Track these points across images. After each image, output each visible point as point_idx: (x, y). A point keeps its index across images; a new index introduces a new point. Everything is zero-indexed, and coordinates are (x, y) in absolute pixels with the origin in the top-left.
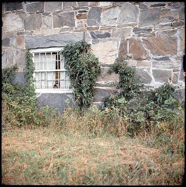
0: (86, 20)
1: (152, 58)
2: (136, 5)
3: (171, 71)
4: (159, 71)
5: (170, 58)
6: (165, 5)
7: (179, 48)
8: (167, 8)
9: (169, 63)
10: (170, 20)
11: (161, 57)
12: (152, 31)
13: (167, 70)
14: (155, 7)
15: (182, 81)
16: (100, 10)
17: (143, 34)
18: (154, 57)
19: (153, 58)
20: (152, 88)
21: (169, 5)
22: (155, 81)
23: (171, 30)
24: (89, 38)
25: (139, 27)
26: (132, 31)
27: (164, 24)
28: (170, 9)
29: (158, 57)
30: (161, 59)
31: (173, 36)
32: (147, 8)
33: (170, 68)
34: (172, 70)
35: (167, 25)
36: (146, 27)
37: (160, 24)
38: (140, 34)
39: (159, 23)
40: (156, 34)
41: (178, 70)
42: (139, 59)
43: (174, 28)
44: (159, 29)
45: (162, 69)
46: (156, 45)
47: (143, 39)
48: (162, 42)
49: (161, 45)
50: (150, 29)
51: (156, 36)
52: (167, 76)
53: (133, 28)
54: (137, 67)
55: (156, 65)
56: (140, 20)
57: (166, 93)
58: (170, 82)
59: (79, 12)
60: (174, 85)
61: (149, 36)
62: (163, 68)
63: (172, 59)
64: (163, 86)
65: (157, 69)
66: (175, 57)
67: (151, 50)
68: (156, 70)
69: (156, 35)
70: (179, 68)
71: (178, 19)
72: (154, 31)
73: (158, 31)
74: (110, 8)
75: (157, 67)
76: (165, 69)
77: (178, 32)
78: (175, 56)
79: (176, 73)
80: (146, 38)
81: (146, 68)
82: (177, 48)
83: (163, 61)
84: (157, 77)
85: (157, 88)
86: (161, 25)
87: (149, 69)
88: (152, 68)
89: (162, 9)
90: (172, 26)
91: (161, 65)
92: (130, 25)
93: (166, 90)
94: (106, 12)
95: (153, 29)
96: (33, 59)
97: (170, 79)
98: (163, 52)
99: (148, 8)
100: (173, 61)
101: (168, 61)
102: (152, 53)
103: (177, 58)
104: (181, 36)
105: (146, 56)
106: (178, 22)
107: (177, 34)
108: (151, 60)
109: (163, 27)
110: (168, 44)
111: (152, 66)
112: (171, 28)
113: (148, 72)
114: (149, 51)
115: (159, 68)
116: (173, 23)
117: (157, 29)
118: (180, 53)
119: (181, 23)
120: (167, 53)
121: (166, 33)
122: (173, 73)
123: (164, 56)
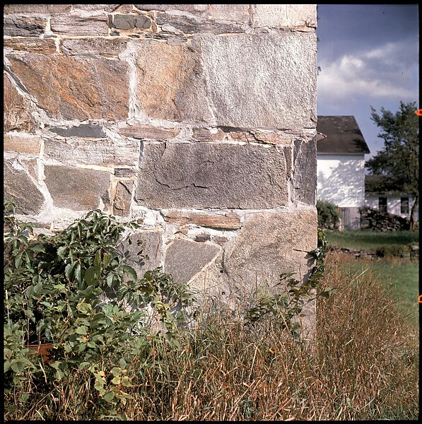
1: (42, 126)
3: (106, 174)
4: (69, 170)
5: (104, 130)
7: (136, 101)
9: (103, 148)
11: (76, 123)
12: (43, 32)
13: (97, 168)
15: (142, 208)
17: (10, 37)
18: (51, 123)
19: (46, 126)
20: (42, 231)
22: (55, 204)
23: (110, 37)
27: (85, 14)
29: (63, 123)
30: (75, 132)
31: (114, 58)
33: (105, 163)
34: (111, 169)
35: (96, 20)
36: (21, 15)
37: (73, 12)
39: (68, 8)
40: (57, 43)
41: (133, 172)
43: (118, 34)
44: (66, 28)
45: (79, 166)
46: (57, 83)
47: (10, 57)
48: (77, 74)
49: (75, 85)
50: (39, 27)
51: (58, 50)
52: (96, 189)
55: (57, 152)
57: (93, 247)
58: (106, 209)
60: (119, 219)
61: (33, 49)
62: (82, 163)
63: (112, 134)
64: (83, 221)
65: (60, 164)
66: (120, 126)
67: (41, 98)
68: (56, 167)
69: (58, 47)
70: (135, 163)
72: (51, 33)
73: (64, 36)
75: (59, 158)
76: (89, 167)
77: (132, 47)
78: (122, 124)
79: (123, 179)
80: (22, 53)
81: (21, 157)
82: (127, 98)
83: (81, 140)
84: (62, 191)
85: (62, 229)
86: (76, 17)
87: (33, 162)
88: (43, 161)
90: (111, 25)
91: (76, 152)
93: (92, 238)
95: (48, 28)
97: (106, 200)
98: (82, 106)
100: (116, 140)
101: (97, 139)
102: (45, 109)
103: (128, 132)
104: (142, 61)
105: (20, 117)
106: (131, 13)
107: (128, 54)
108: (38, 132)
109: (82, 23)
110: (100, 84)
111: (42, 153)
112: (110, 31)
113: (28, 173)
114: (31, 100)
115: (69, 161)
116: (116, 16)
117: (60, 29)
118: (137, 117)
119: (140, 21)
120: (95, 112)
121: (90, 44)
122: (114, 181)
123: (84, 123)
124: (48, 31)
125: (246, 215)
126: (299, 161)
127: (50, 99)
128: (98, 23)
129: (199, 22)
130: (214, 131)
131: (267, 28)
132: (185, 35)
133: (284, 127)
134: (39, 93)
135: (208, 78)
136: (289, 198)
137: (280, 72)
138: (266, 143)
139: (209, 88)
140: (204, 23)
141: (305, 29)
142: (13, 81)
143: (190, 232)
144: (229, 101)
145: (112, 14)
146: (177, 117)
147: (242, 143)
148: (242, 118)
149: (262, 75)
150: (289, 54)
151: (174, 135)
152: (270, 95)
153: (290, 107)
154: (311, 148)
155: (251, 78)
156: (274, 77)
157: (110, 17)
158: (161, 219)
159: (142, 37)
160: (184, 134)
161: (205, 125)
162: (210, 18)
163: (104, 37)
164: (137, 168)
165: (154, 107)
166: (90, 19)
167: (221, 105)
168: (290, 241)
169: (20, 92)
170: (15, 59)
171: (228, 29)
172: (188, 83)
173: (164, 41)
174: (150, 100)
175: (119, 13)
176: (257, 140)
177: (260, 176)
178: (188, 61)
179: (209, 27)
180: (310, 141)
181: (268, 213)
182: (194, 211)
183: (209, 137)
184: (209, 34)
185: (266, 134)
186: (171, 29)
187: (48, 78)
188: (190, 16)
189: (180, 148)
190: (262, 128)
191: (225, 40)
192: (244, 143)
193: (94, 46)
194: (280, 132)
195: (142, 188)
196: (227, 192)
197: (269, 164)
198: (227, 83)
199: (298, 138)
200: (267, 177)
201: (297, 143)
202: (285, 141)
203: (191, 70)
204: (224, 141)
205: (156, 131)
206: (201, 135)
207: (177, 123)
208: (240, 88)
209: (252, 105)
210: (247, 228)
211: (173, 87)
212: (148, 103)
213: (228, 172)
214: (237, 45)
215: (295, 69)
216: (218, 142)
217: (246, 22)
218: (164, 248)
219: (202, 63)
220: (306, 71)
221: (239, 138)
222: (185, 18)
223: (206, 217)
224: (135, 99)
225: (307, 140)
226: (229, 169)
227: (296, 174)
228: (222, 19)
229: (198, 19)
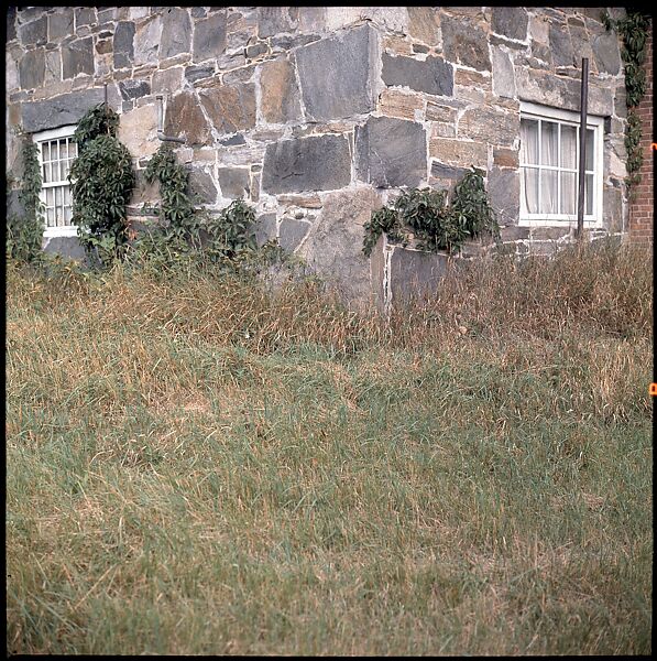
0: (112, 54)
3: (247, 171)
4: (229, 170)
5: (244, 138)
9: (245, 151)
10: (243, 42)
11: (231, 135)
12: (214, 71)
13: (242, 167)
14: (217, 12)
15: (265, 195)
16: (130, 28)
17: (200, 80)
18: (220, 138)
19: (217, 140)
22: (223, 196)
23: (247, 66)
24: (118, 98)
25: (194, 64)
26: (183, 75)
27: (233, 52)
29: (225, 136)
30: (231, 142)
31: (249, 82)
33: (247, 162)
34: (249, 167)
35: (238, 55)
36: (204, 62)
38: (196, 82)
39: (225, 50)
40: (221, 79)
41: (260, 167)
42: (195, 144)
43: (250, 61)
44: (225, 65)
45: (233, 166)
46: (222, 107)
47: (200, 94)
48: (231, 98)
50: (212, 69)
51: (221, 83)
52: (242, 183)
53: (184, 69)
54: (194, 165)
55: (224, 158)
56: (195, 47)
58: (249, 198)
59: (100, 36)
61: (210, 86)
62: (235, 164)
63: (249, 140)
65: (226, 166)
66: (252, 134)
67: (215, 120)
68: (224, 169)
69: (221, 81)
70: (262, 160)
71: (255, 38)
72: (219, 71)
73: (224, 72)
74: (148, 21)
75: (225, 162)
76: (238, 167)
77: (258, 70)
78: (253, 132)
79: (256, 173)
80: (205, 90)
81: (207, 164)
82: (255, 110)
83: (233, 147)
84: (225, 186)
86: (229, 55)
87: (213, 166)
88: (217, 165)
90: (246, 56)
91: (231, 156)
92: (179, 61)
94: (142, 31)
95: (217, 68)
96: (40, 157)
97: (248, 190)
100: (251, 144)
101: (241, 146)
102: (216, 128)
103: (257, 137)
104: (263, 80)
105: (206, 136)
106: (257, 44)
107: (255, 77)
108: (214, 145)
111: (217, 159)
112: (246, 61)
113: (211, 175)
114: (211, 122)
115: (229, 164)
116: (249, 48)
117: (222, 67)
120: (240, 125)
121: (236, 75)
122: (251, 176)
123: (235, 134)
124: (217, 70)
125: (324, 195)
126: (358, 145)
129: (294, 38)
130: (305, 128)
132: (286, 52)
133: (346, 116)
134: (214, 116)
136: (352, 178)
139: (301, 92)
141: (360, 23)
142: (203, 111)
143: (292, 212)
145: (246, 48)
146: (284, 121)
148: (320, 113)
151: (281, 135)
152: (337, 89)
158: (276, 203)
159: (264, 60)
160: (287, 136)
161: (298, 124)
163: (243, 67)
164: (262, 164)
168: (351, 216)
170: (202, 95)
171: (311, 39)
173: (275, 60)
176: (331, 130)
178: (288, 73)
181: (337, 192)
182: (294, 194)
183: (301, 133)
184: (300, 47)
186: (279, 49)
188: (288, 35)
189: (286, 144)
192: (323, 134)
195: (265, 179)
202: (349, 128)
203: (290, 80)
204: (311, 135)
205: (272, 133)
206: (296, 131)
207: (283, 125)
208: (319, 88)
210: (326, 207)
211: (280, 96)
214: (317, 51)
218: (278, 224)
219: (296, 73)
221: (321, 131)
223: (301, 199)
224: (259, 111)
225: (362, 125)
227: (356, 156)
228: (307, 32)
229: (293, 36)
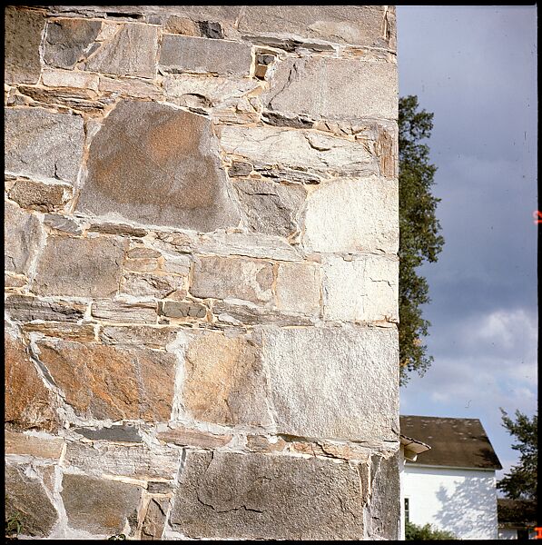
1: (67, 426)
2: (35, 213)
3: (137, 489)
4: (92, 481)
5: (140, 433)
6: (143, 235)
7: (181, 400)
8: (151, 247)
9: (136, 455)
10: (155, 291)
11: (108, 423)
12: (82, 317)
13: (126, 480)
14: (106, 235)
17: (44, 322)
18: (78, 423)
19: (71, 425)
21: (159, 238)
22: (70, 524)
23: (158, 326)
25: (33, 295)
27: (132, 300)
28: (160, 251)
29: (92, 423)
30: (105, 434)
31: (160, 350)
32: (75, 233)
33: (138, 474)
34: (144, 482)
35: (144, 307)
36: (60, 297)
37: (118, 297)
38: (32, 322)
39: (114, 292)
40: (96, 331)
41: (170, 487)
42: (14, 423)
43: (167, 322)
44: (109, 314)
45: (105, 477)
46: (90, 374)
47: (40, 344)
48: (115, 366)
49: (112, 378)
50: (78, 312)
51: (97, 338)
52: (122, 507)
55: (81, 458)
56: (40, 270)
58: (132, 534)
61: (68, 336)
62: (109, 473)
63: (149, 439)
65: (83, 473)
66: (160, 430)
67: (70, 392)
68: (77, 476)
69: (97, 334)
70: (174, 475)
71: (182, 292)
72: (91, 319)
73: (105, 323)
75: (83, 465)
76: (117, 478)
77: (182, 338)
78: (163, 427)
79: (157, 496)
80: (55, 340)
81: (36, 463)
82: (171, 396)
83: (111, 445)
84: (80, 507)
86: (121, 302)
87: (51, 469)
88: (62, 468)
89: (133, 245)
90: (160, 312)
91: (103, 459)
95: (88, 314)
97: (134, 522)
98: (117, 403)
99: (80, 232)
100: (153, 446)
101: (130, 445)
102: (73, 406)
103: (168, 437)
104: (192, 354)
105: (43, 414)
106: (184, 301)
107: (177, 346)
108: (61, 432)
109: (127, 309)
110: (140, 379)
111: (62, 458)
112: (158, 319)
113: (42, 482)
114: (58, 394)
115: (94, 470)
116: (167, 304)
117: (102, 315)
118: (182, 419)
119: (194, 310)
120: (132, 411)
121: (135, 333)
122: (146, 497)
123: (117, 424)
124: (87, 317)
126: (377, 482)
127: (80, 394)
128: (146, 310)
129: (262, 312)
130: (273, 440)
131: (340, 322)
132: (245, 326)
133: (359, 439)
134: (68, 386)
135: (268, 376)
136: (365, 531)
137: (355, 372)
138: (336, 458)
139: (270, 388)
140: (268, 314)
141: (385, 324)
142: (40, 372)
144: (293, 404)
145: (162, 300)
146: (229, 421)
147: (307, 456)
148: (308, 425)
149: (333, 375)
150: (365, 352)
151: (224, 443)
152: (343, 398)
153: (366, 414)
154: (392, 466)
155: (320, 378)
156: (348, 377)
157: (161, 304)
159: (195, 327)
160: (236, 442)
161: (263, 432)
162: (275, 308)
163: (150, 325)
164: (175, 482)
165: (203, 408)
166: (137, 306)
167: (283, 408)
169: (47, 384)
170: (46, 347)
171: (294, 322)
172: (245, 380)
173: (220, 332)
174: (198, 399)
175: (171, 300)
176: (325, 453)
177: (327, 500)
178: (246, 356)
179: (272, 318)
180: (391, 458)
183: (266, 448)
184: (273, 326)
185: (336, 446)
186: (229, 319)
187: (81, 369)
188: (252, 306)
189: (230, 459)
190: (332, 439)
191: (290, 334)
192: (309, 456)
193: (138, 335)
194: (354, 445)
195: (179, 509)
196: (286, 519)
197: (339, 484)
198: (291, 382)
199: (376, 453)
200: (337, 501)
201: (375, 458)
202: (361, 456)
203: (249, 366)
204: (285, 453)
205: (202, 436)
206: (257, 444)
207: (228, 428)
208: (306, 389)
209: (320, 410)
211: (227, 385)
212: (195, 402)
213: (289, 492)
214: (305, 340)
215: (373, 370)
216: (277, 453)
217: (316, 314)
219: (263, 359)
220: (385, 372)
221: (304, 450)
222: (246, 308)
224: (180, 397)
225: (387, 456)
226: (289, 490)
227: (374, 499)
228: (288, 309)
229: (260, 309)
